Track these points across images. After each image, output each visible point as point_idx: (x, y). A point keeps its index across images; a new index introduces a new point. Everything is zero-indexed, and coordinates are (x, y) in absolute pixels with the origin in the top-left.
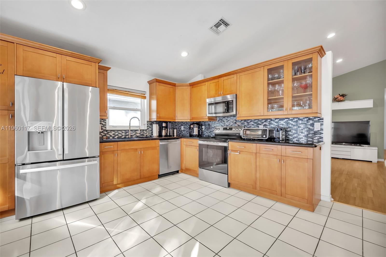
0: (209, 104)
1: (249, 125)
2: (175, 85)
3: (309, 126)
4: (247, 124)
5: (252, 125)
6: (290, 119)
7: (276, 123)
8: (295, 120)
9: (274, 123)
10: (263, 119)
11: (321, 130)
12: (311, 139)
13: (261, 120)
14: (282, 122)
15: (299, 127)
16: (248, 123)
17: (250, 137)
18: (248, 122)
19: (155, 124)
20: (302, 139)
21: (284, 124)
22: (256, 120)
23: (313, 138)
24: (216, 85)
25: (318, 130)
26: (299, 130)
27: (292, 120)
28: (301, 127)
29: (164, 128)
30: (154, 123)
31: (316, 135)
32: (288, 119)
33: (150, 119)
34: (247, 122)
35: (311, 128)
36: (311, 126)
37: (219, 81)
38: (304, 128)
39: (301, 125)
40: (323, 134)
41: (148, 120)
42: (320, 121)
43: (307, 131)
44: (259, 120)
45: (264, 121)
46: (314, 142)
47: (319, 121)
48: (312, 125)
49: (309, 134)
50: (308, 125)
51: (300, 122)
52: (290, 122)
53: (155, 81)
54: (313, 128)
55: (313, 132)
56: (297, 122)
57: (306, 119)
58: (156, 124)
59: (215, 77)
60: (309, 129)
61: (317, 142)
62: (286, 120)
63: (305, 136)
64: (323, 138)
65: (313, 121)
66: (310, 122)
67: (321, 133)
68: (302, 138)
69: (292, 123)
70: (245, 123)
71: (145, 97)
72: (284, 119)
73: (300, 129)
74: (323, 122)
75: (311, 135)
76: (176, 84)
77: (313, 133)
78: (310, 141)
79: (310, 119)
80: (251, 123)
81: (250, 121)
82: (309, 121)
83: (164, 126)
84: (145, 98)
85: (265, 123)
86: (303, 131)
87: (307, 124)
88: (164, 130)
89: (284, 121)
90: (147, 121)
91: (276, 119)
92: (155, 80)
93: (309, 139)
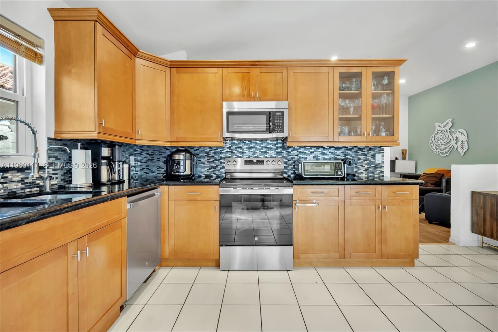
0: (227, 112)
1: (290, 155)
2: (137, 54)
3: (370, 158)
4: (286, 154)
5: (296, 155)
6: (348, 148)
7: (330, 154)
8: (355, 149)
9: (328, 153)
10: (312, 147)
11: (382, 163)
12: (372, 174)
13: (309, 148)
14: (339, 152)
15: (359, 159)
16: (289, 152)
17: (317, 175)
18: (288, 150)
19: (79, 148)
20: (362, 175)
21: (342, 155)
22: (302, 147)
23: (373, 173)
24: (243, 79)
25: (379, 163)
26: (359, 163)
27: (350, 150)
28: (361, 159)
29: (105, 161)
30: (77, 145)
31: (377, 169)
32: (346, 149)
33: (56, 132)
34: (286, 152)
35: (371, 160)
36: (372, 158)
37: (250, 73)
38: (364, 161)
39: (361, 156)
40: (383, 167)
41: (52, 136)
42: (381, 151)
43: (368, 164)
44: (307, 148)
45: (313, 149)
46: (375, 177)
47: (379, 151)
48: (373, 156)
49: (370, 168)
50: (369, 156)
51: (360, 152)
52: (349, 152)
53: (93, 16)
54: (374, 160)
55: (374, 165)
56: (356, 152)
57: (366, 150)
58: (81, 148)
59: (244, 63)
60: (370, 161)
61: (378, 177)
62: (343, 150)
63: (366, 170)
64: (383, 172)
65: (374, 151)
66: (370, 153)
67: (382, 167)
68: (363, 173)
69: (351, 153)
70: (283, 153)
71: (41, 56)
72: (341, 148)
73: (360, 161)
74: (383, 153)
75: (372, 169)
76: (138, 51)
77: (373, 167)
78: (371, 176)
79: (370, 149)
80: (294, 152)
81: (292, 149)
82: (370, 151)
83: (107, 155)
84: (38, 59)
85: (315, 153)
86: (364, 164)
87: (367, 155)
88: (106, 167)
89: (341, 151)
90: (49, 139)
91: (330, 147)
92: (96, 14)
93: (369, 174)
